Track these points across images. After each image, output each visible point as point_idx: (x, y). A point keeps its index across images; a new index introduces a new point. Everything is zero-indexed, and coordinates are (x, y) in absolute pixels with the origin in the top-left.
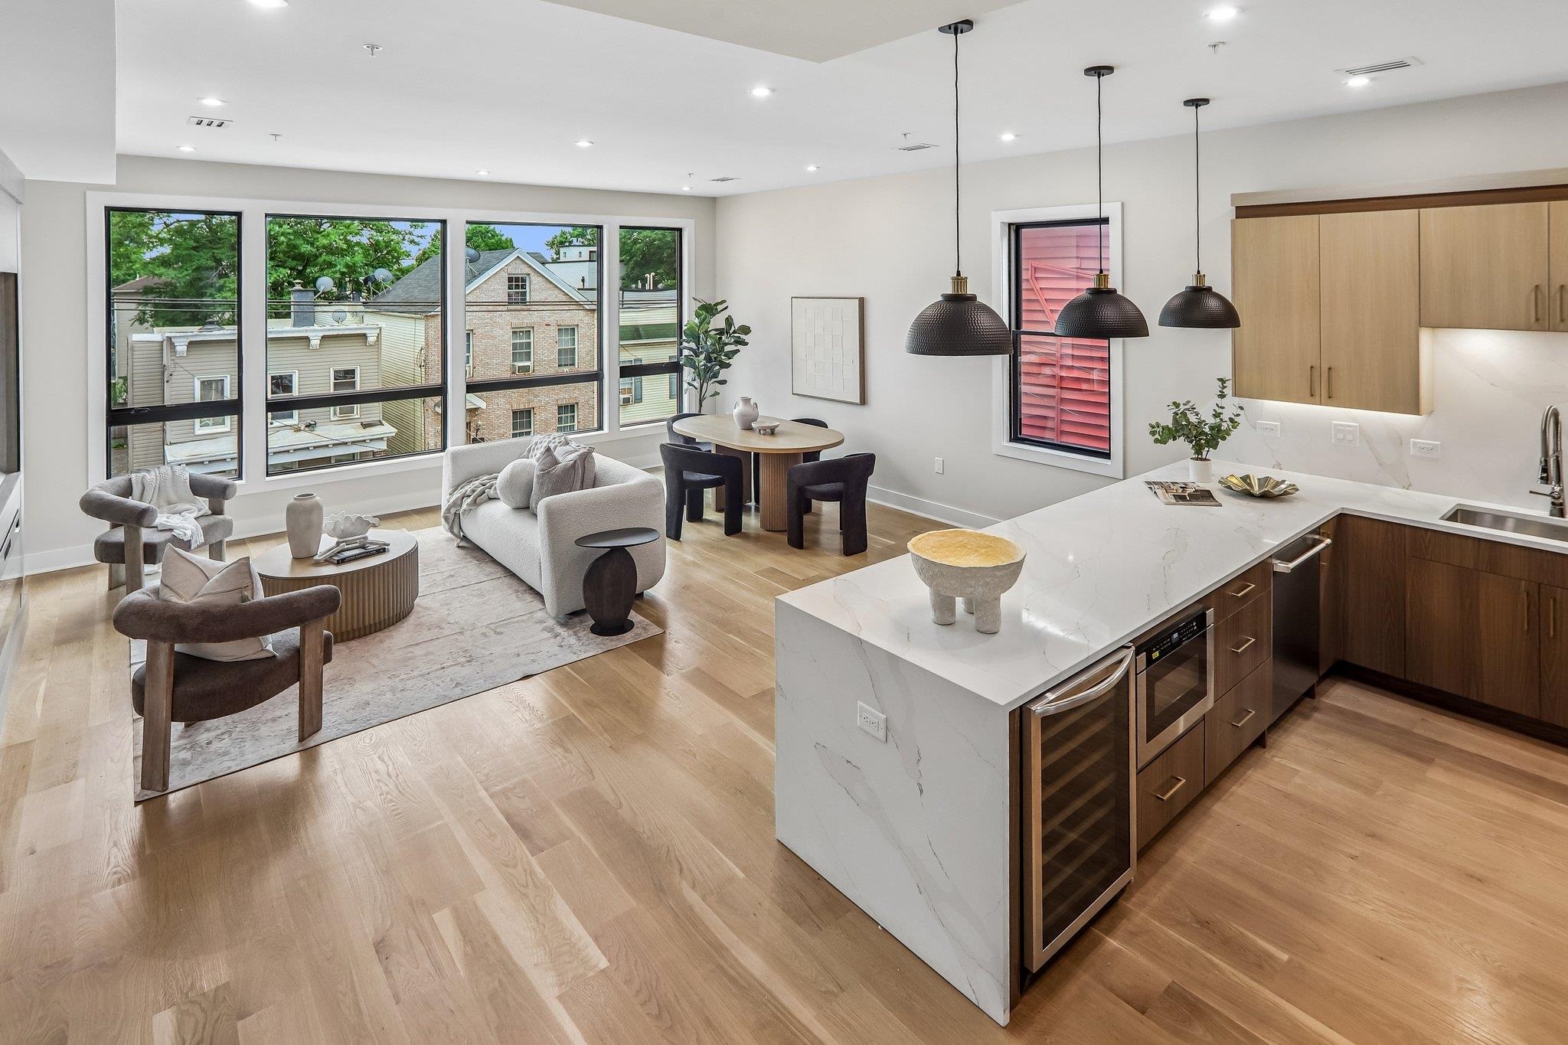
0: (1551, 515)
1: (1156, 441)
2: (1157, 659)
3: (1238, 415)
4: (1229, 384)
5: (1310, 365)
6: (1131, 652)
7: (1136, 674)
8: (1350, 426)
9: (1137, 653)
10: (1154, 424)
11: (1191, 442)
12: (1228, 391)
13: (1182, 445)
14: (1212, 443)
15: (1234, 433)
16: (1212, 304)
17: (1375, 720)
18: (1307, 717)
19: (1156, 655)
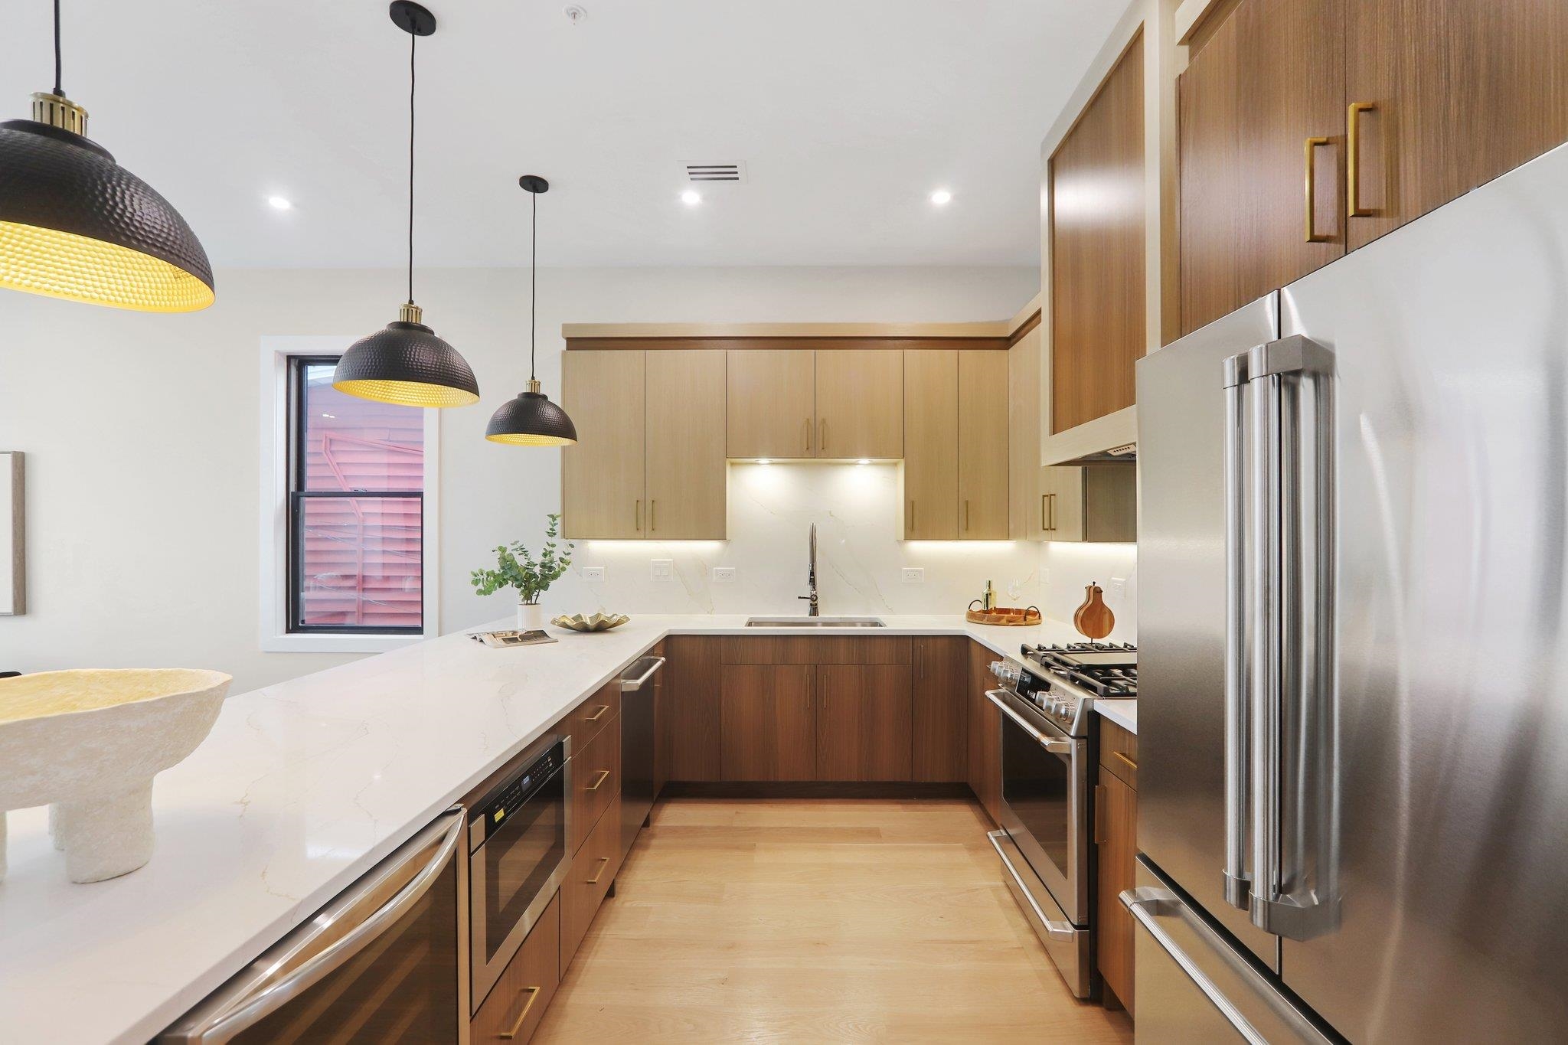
0: (810, 615)
1: (480, 592)
2: (503, 820)
3: (569, 554)
4: (559, 520)
5: (636, 499)
6: (460, 819)
7: (470, 854)
8: (666, 562)
9: (471, 817)
10: (477, 571)
11: (519, 586)
12: (558, 529)
13: (511, 592)
14: (543, 583)
15: (563, 574)
16: (550, 413)
17: (701, 828)
18: (646, 847)
19: (499, 815)
